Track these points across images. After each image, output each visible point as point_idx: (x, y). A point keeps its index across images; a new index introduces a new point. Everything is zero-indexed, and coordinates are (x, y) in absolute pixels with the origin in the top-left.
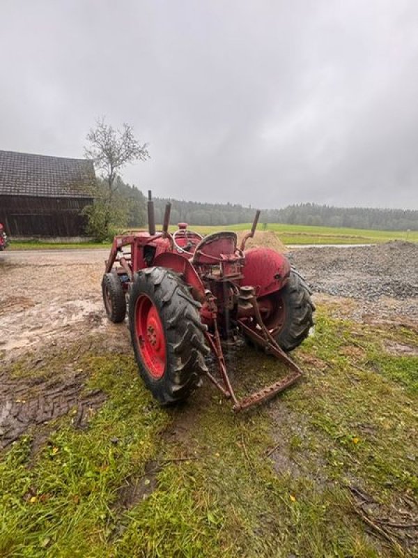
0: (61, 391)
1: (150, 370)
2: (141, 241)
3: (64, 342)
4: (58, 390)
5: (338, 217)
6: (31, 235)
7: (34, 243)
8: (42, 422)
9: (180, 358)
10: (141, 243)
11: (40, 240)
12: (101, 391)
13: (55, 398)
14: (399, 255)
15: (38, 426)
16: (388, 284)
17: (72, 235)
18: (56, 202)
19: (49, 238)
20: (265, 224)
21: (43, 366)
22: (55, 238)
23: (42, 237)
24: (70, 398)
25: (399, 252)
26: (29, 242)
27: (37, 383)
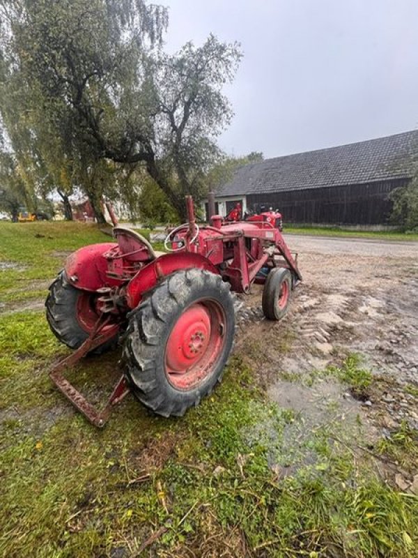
6: (334, 223)
7: (334, 231)
11: (341, 227)
17: (374, 223)
18: (366, 188)
19: (350, 225)
22: (356, 225)
23: (342, 225)
26: (330, 229)
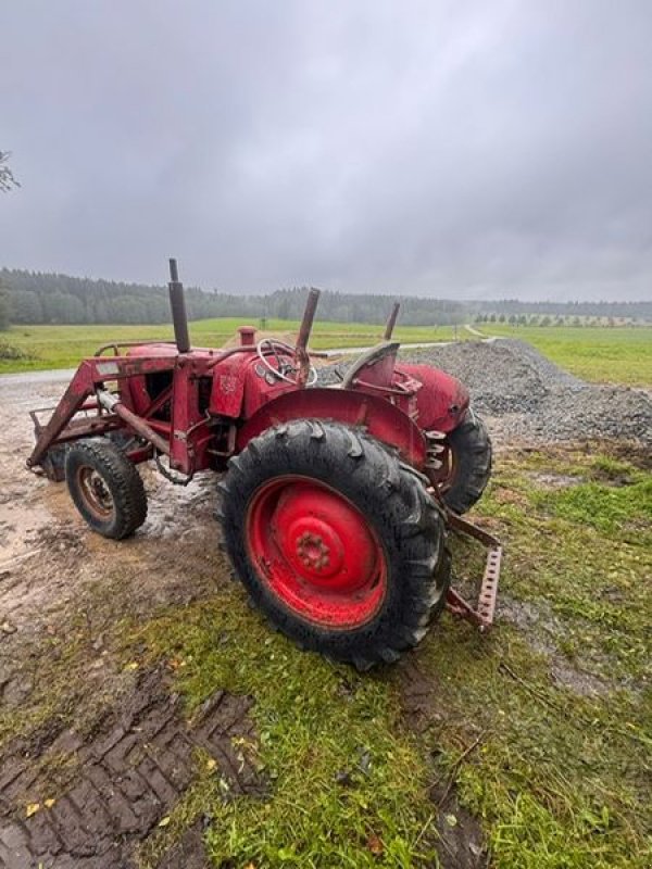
0: (129, 732)
1: (307, 614)
2: (194, 366)
3: (31, 616)
4: (119, 732)
5: (346, 308)
8: (154, 825)
9: (435, 583)
10: (195, 371)
12: (225, 693)
13: (127, 753)
14: (474, 359)
15: (149, 840)
16: (480, 399)
20: (264, 321)
21: (28, 693)
24: (167, 737)
25: (472, 355)
27: (49, 740)
